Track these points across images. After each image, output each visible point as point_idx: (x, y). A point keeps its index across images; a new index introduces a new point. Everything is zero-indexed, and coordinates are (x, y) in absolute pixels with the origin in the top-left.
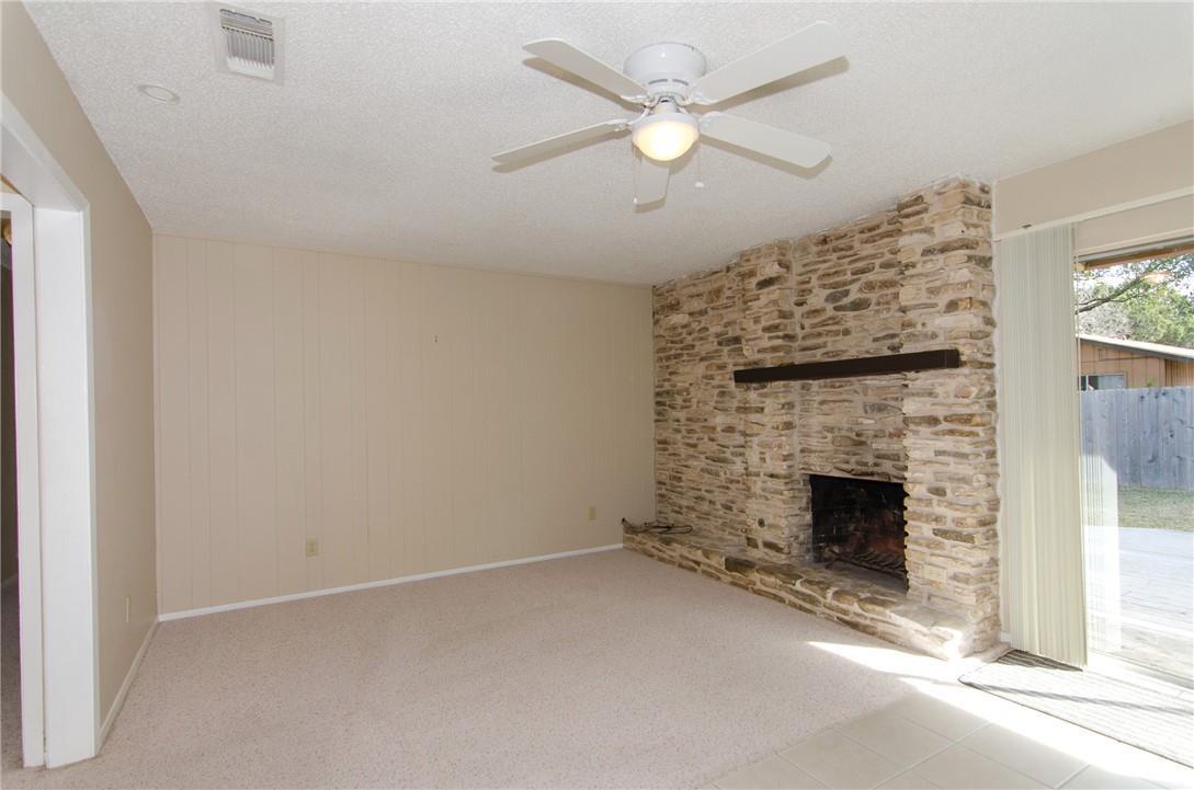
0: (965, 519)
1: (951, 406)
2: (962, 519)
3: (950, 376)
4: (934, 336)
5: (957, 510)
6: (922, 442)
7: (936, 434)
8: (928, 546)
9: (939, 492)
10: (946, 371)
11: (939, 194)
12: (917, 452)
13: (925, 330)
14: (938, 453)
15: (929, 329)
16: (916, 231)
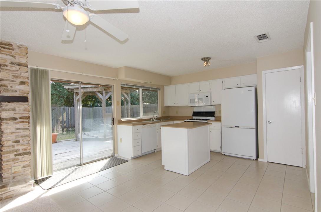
0: (27, 148)
1: (22, 114)
2: (26, 148)
3: (22, 105)
4: (16, 91)
5: (25, 146)
6: (10, 126)
7: (16, 123)
8: (13, 161)
9: (17, 142)
10: (20, 103)
11: (19, 47)
12: (9, 130)
13: (12, 89)
14: (17, 129)
15: (14, 88)
16: (9, 55)
